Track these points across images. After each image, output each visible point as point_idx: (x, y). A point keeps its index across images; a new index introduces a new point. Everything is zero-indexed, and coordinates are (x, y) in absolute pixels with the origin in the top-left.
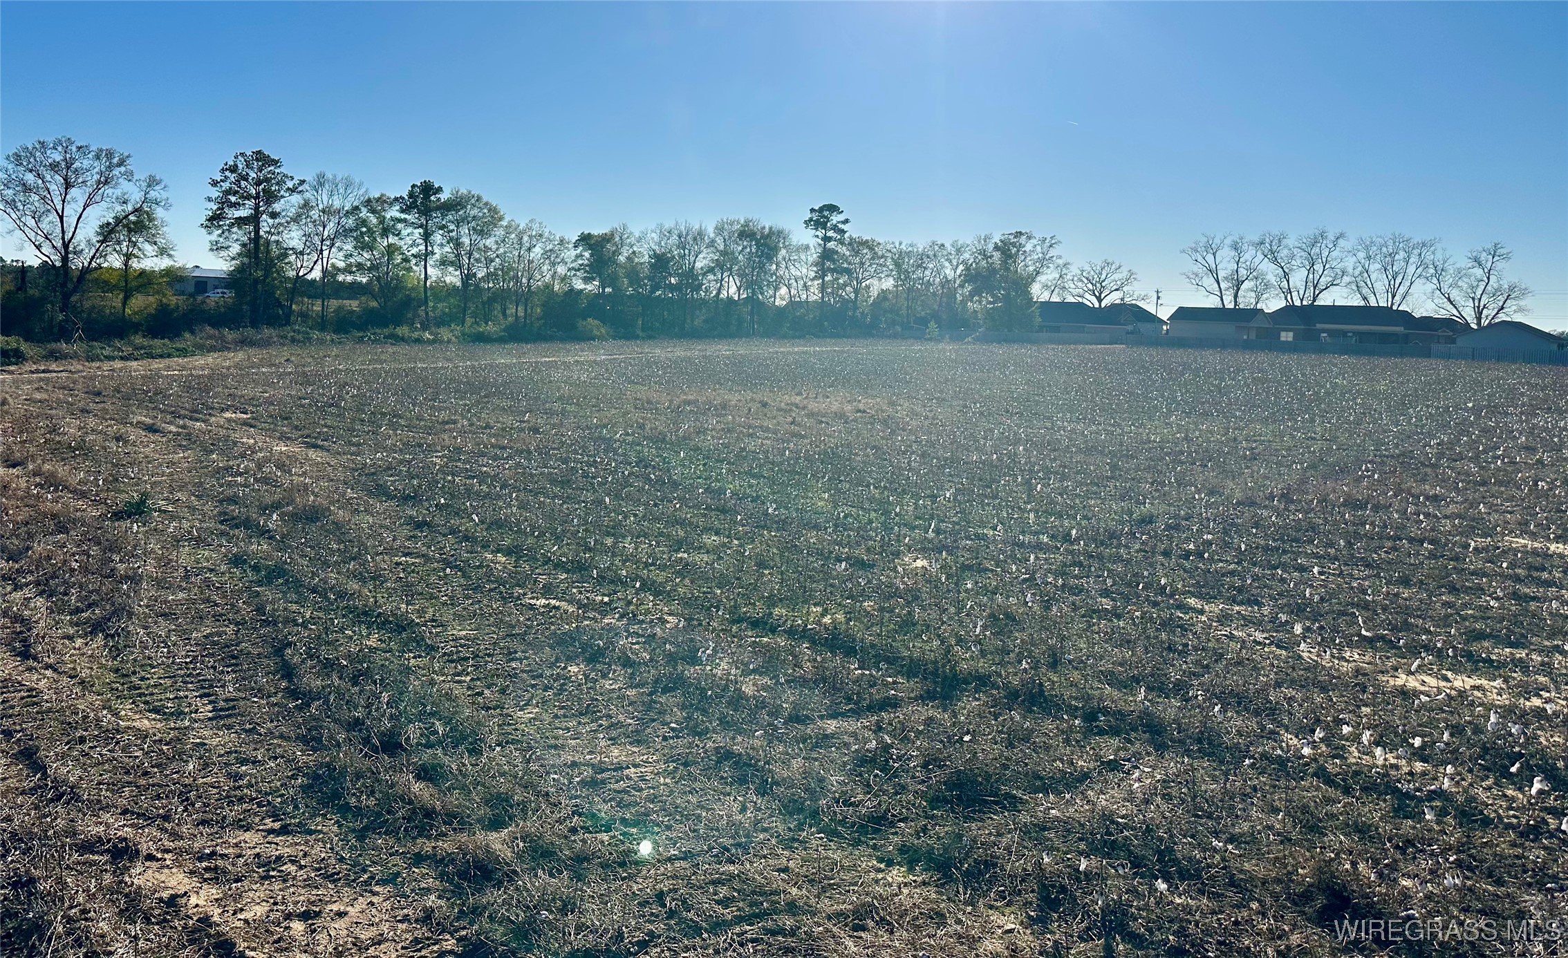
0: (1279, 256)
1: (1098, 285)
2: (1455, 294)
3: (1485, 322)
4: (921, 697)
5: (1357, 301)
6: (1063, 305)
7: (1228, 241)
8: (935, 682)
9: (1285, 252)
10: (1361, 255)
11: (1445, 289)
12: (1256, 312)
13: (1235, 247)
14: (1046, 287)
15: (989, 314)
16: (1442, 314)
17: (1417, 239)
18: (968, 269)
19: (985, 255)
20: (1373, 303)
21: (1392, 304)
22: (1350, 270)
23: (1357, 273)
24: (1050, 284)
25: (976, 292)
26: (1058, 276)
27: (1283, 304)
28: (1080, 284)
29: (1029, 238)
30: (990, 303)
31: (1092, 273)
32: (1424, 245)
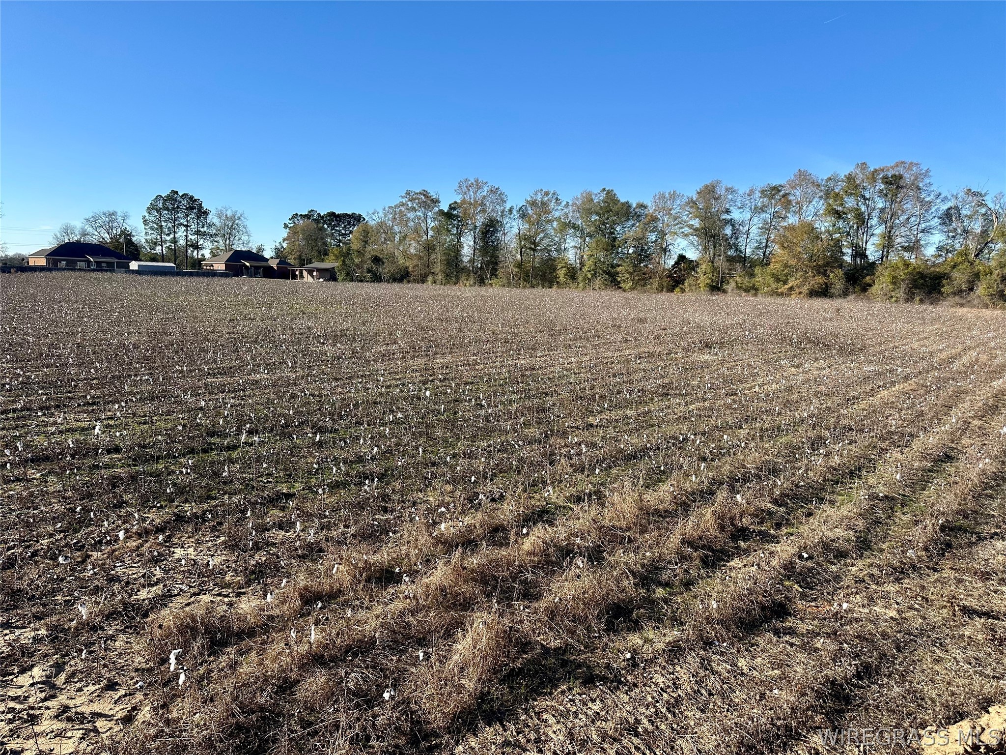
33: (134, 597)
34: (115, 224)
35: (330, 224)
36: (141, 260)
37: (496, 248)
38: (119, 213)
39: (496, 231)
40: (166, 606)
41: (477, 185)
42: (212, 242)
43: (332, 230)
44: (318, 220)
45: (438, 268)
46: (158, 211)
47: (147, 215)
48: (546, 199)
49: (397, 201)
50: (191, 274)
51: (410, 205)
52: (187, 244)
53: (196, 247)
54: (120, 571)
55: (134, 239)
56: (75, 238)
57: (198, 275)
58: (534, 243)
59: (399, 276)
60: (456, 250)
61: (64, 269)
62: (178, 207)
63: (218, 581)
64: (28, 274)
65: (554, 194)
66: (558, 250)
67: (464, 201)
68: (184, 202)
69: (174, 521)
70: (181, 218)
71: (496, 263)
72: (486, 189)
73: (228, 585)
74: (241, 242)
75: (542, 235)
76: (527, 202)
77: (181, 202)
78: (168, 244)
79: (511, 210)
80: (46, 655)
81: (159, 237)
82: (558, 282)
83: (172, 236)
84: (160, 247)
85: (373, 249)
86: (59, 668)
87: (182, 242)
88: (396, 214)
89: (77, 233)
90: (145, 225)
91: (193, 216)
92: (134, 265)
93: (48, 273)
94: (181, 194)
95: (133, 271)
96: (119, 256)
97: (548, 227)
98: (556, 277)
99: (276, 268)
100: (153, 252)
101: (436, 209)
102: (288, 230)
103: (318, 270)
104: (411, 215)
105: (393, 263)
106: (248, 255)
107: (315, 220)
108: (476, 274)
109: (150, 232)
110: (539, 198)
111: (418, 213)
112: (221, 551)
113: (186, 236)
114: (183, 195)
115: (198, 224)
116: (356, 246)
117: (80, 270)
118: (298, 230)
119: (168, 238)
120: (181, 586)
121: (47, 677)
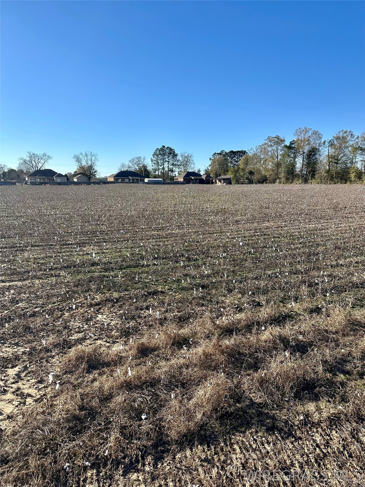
33: (70, 338)
34: (140, 162)
35: (231, 157)
36: (150, 178)
37: (315, 163)
38: (142, 157)
39: (315, 154)
40: (81, 344)
41: (306, 131)
42: (178, 168)
43: (231, 159)
44: (225, 155)
45: (282, 175)
46: (157, 155)
47: (152, 157)
48: (345, 135)
49: (263, 142)
50: (169, 184)
51: (269, 144)
52: (168, 170)
53: (172, 171)
54: (71, 323)
55: (148, 168)
56: (126, 169)
57: (172, 184)
58: (337, 160)
59: (261, 180)
60: (293, 165)
61: (119, 183)
62: (165, 153)
63: (108, 334)
64: (106, 185)
65: (350, 132)
66: (352, 163)
67: (298, 140)
68: (168, 151)
70: (166, 158)
71: (315, 172)
72: (310, 132)
73: (111, 337)
74: (191, 168)
75: (342, 155)
76: (334, 137)
77: (166, 151)
78: (161, 170)
79: (324, 143)
80: (24, 361)
81: (157, 167)
82: (350, 181)
83: (162, 166)
84: (158, 172)
85: (250, 167)
86: (26, 368)
87: (166, 169)
88: (262, 149)
89: (126, 166)
90: (152, 162)
91: (171, 157)
92: (146, 180)
93: (114, 184)
95: (146, 182)
96: (141, 176)
97: (346, 150)
98: (349, 178)
99: (205, 179)
100: (155, 174)
101: (283, 145)
102: (211, 161)
103: (224, 179)
104: (270, 149)
105: (259, 173)
106: (193, 174)
107: (223, 155)
108: (303, 177)
109: (154, 165)
110: (341, 135)
111: (273, 148)
112: (117, 318)
113: (168, 166)
114: (167, 147)
115: (173, 160)
116: (241, 166)
117: (125, 183)
118: (215, 160)
119: (161, 168)
120: (91, 334)
121: (19, 372)
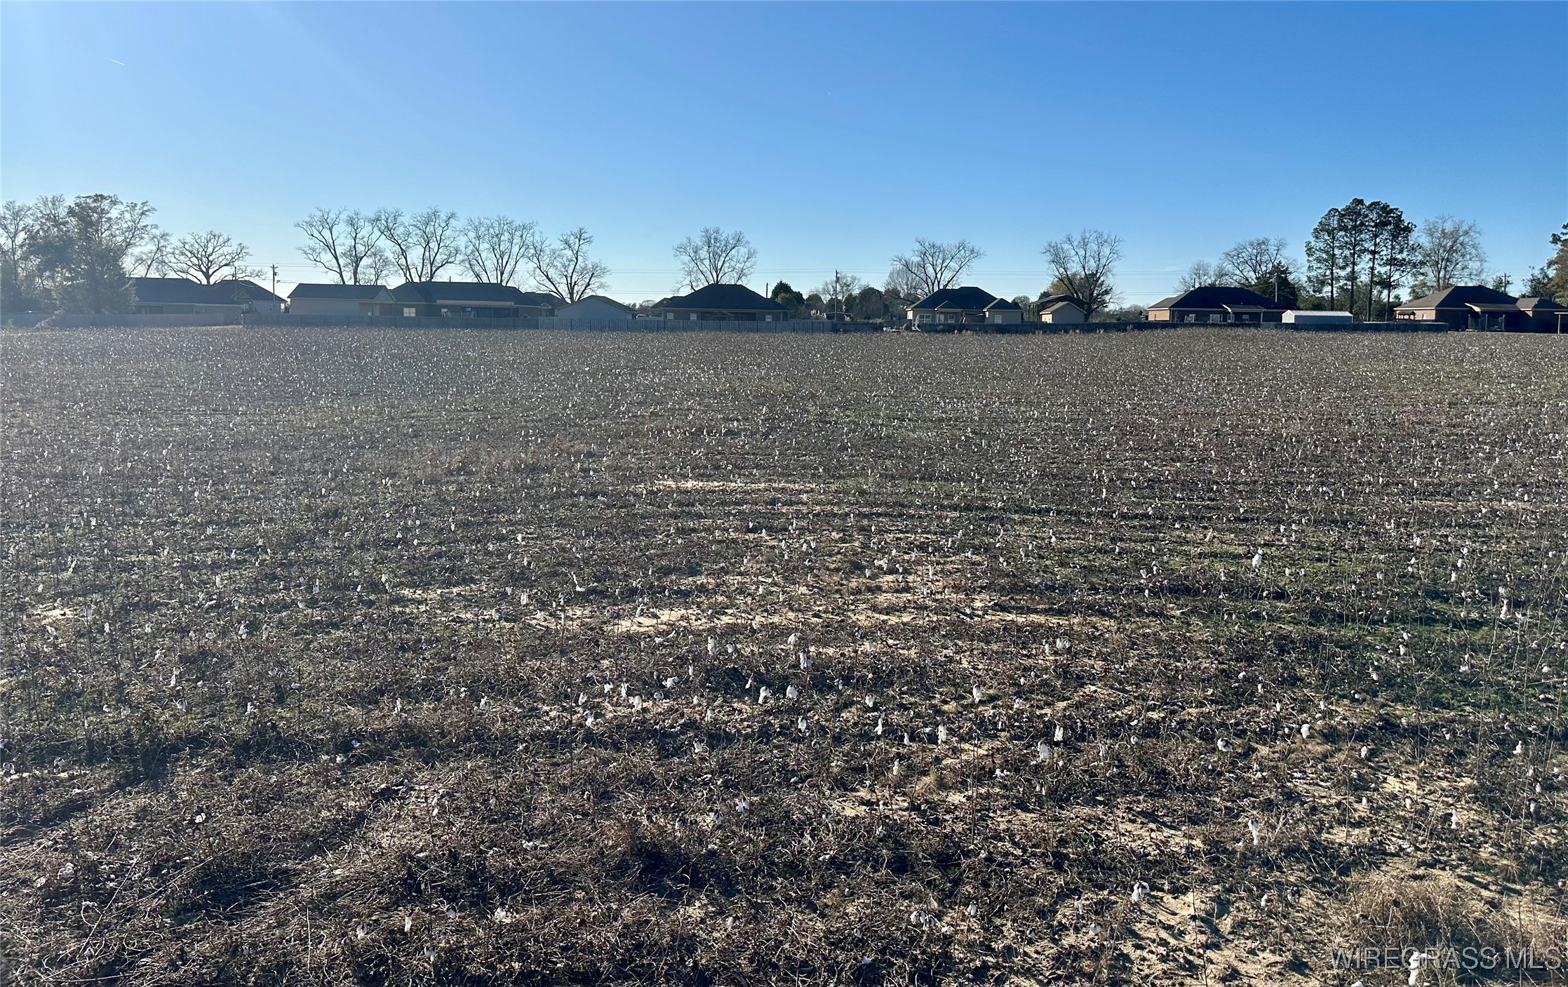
0: (396, 233)
1: (204, 259)
2: (552, 273)
3: (576, 297)
4: (119, 786)
5: (470, 278)
6: (164, 282)
7: (344, 216)
8: (132, 762)
9: (401, 229)
10: (472, 235)
11: (544, 268)
12: (376, 290)
13: (351, 222)
14: (140, 260)
15: (67, 293)
16: (543, 290)
17: (518, 223)
18: (32, 236)
19: (55, 221)
20: (485, 280)
21: (501, 281)
22: (462, 248)
23: (469, 252)
24: (145, 257)
25: (48, 265)
26: (154, 248)
27: (402, 281)
28: (182, 258)
29: (114, 203)
30: (67, 279)
31: (196, 245)
32: (524, 227)
33: (1324, 835)
34: (1265, 258)
36: (1299, 309)
38: (1272, 241)
40: (1378, 868)
42: (1414, 275)
46: (1331, 232)
47: (1312, 240)
50: (1377, 329)
52: (1372, 281)
53: (1387, 284)
54: (1301, 786)
55: (1290, 278)
56: (1209, 281)
57: (1388, 329)
61: (1192, 325)
62: (1362, 224)
63: (1467, 854)
64: (1147, 332)
68: (1374, 216)
69: (1381, 728)
70: (1365, 241)
73: (1486, 868)
74: (1466, 272)
77: (1367, 216)
78: (1342, 282)
80: (1204, 880)
81: (1328, 272)
83: (1349, 269)
84: (1330, 288)
86: (1223, 906)
87: (1364, 278)
89: (1212, 273)
90: (1309, 255)
91: (1386, 235)
92: (1289, 317)
93: (1172, 330)
94: (1367, 204)
95: (1287, 324)
96: (1267, 303)
99: (1530, 314)
100: (1318, 295)
102: (1559, 246)
106: (1479, 294)
109: (1315, 265)
112: (1467, 802)
113: (1372, 269)
114: (1372, 204)
115: (1393, 248)
117: (1214, 325)
119: (1343, 273)
120: (1401, 842)
121: (1207, 913)
